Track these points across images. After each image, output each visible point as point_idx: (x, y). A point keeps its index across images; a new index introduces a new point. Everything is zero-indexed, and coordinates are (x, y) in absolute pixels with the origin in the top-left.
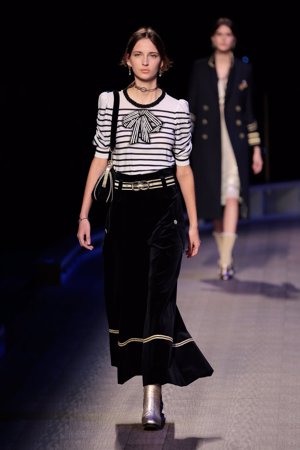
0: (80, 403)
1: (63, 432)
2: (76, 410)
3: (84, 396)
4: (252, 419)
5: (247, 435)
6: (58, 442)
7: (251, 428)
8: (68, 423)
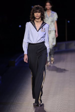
0: (20, 95)
2: (19, 97)
3: (21, 93)
4: (62, 99)
5: (60, 103)
6: (14, 104)
7: (61, 101)
8: (17, 100)
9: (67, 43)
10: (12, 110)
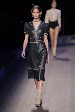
1: (17, 90)
6: (16, 92)
9: (64, 37)
10: (14, 97)
